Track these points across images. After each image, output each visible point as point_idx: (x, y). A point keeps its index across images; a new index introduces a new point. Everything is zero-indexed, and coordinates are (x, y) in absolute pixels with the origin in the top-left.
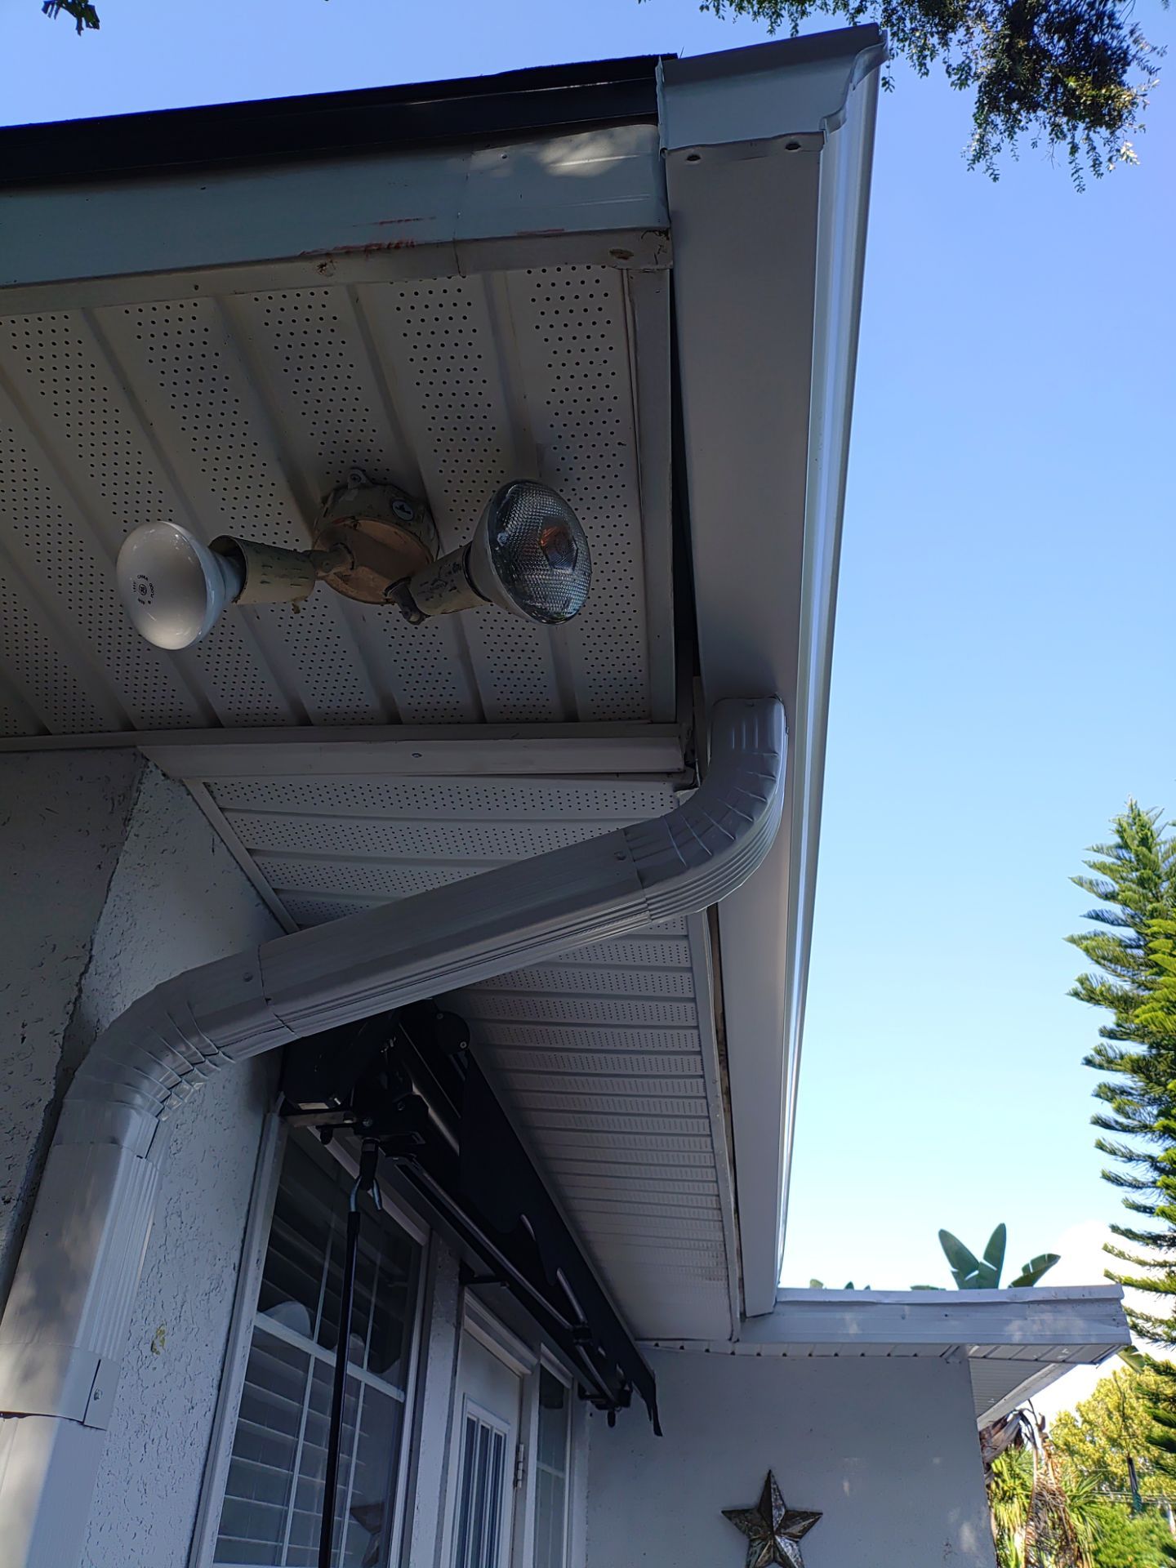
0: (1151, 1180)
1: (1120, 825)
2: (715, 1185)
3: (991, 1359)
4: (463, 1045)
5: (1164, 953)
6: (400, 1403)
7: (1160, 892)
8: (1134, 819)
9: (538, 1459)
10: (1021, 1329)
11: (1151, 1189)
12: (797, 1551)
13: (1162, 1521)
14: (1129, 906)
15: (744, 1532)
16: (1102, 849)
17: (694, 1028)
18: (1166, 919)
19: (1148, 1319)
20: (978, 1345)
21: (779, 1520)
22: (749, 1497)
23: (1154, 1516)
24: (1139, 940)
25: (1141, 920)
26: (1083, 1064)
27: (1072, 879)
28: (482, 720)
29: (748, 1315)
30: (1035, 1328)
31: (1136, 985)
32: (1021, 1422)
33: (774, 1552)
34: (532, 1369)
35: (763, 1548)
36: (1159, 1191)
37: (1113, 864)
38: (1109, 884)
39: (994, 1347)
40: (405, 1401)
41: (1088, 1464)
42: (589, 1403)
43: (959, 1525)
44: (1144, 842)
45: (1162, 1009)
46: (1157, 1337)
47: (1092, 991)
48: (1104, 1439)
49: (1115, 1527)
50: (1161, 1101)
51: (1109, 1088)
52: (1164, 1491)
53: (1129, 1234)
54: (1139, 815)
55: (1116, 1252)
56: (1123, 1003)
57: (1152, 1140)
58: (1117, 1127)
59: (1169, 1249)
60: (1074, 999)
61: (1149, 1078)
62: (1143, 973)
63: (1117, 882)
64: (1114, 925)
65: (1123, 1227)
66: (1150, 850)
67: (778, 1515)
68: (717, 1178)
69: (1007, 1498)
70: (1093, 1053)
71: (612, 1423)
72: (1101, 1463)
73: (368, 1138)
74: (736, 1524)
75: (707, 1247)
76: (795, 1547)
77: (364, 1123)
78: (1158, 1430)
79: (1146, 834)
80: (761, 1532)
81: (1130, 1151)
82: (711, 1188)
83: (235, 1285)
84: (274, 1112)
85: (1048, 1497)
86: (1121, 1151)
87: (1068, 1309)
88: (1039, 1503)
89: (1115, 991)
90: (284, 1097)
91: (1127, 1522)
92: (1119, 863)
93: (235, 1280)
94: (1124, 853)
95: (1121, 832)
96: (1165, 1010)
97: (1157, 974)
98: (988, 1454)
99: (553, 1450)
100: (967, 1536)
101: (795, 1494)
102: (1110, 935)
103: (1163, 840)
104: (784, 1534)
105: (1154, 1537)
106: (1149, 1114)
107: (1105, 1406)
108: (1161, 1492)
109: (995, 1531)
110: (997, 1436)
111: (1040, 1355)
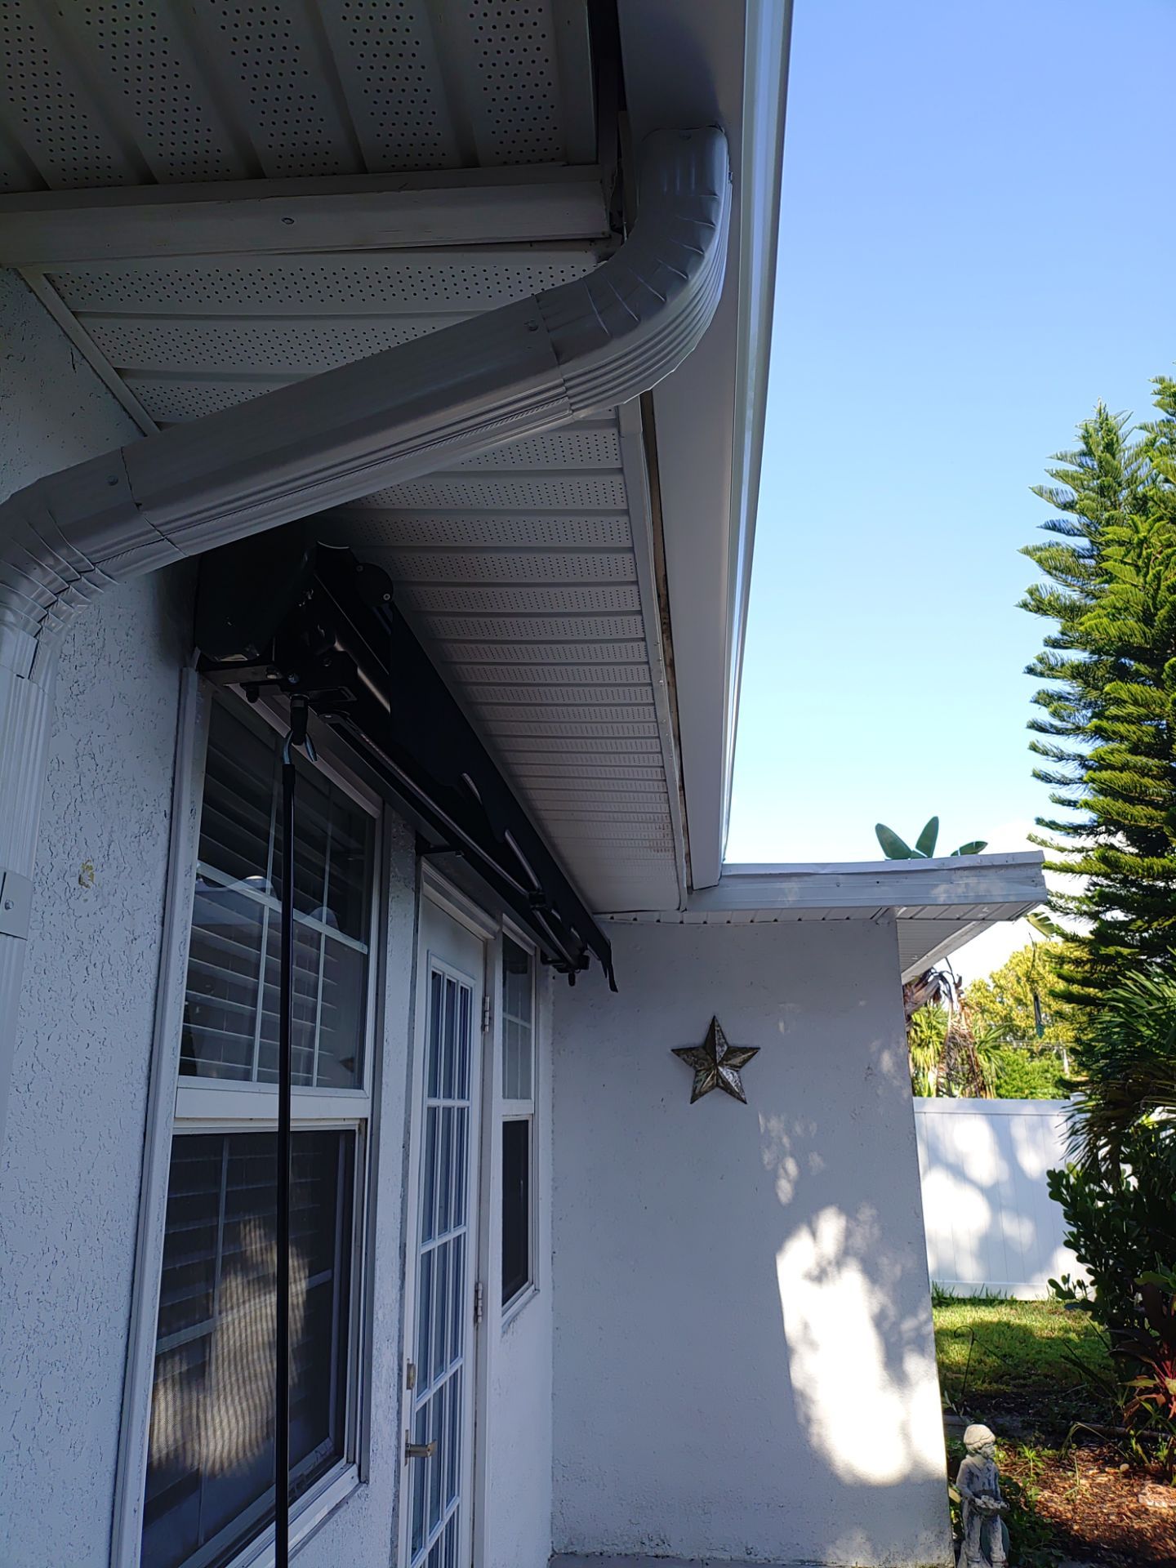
0: (1078, 776)
1: (1087, 431)
2: (660, 755)
3: (917, 919)
4: (387, 597)
5: (1115, 561)
6: (364, 954)
7: (1119, 500)
8: (1101, 424)
9: (504, 1010)
10: (947, 891)
11: (1078, 785)
12: (737, 1078)
13: (1056, 1063)
14: (1086, 515)
15: (691, 1065)
16: (1066, 456)
17: (632, 583)
18: (1122, 526)
19: (1062, 897)
20: (906, 906)
21: (722, 1054)
22: (697, 1038)
23: (1050, 1059)
24: (1093, 550)
25: (1096, 528)
26: (1025, 673)
27: (1032, 489)
28: (363, 169)
29: (695, 888)
30: (960, 890)
31: (1085, 594)
32: (940, 982)
33: (717, 1080)
34: (494, 934)
35: (707, 1077)
36: (1084, 786)
37: (1076, 472)
38: (1069, 492)
39: (921, 907)
40: (369, 952)
41: (995, 1019)
42: (551, 967)
43: (880, 1052)
44: (1110, 447)
45: (1107, 615)
46: (1068, 911)
47: (1041, 601)
48: (1011, 999)
49: (1016, 1068)
50: (1096, 704)
51: (1048, 695)
52: (1060, 1039)
53: (1053, 825)
54: (1107, 419)
55: (1039, 840)
56: (1070, 612)
57: (1084, 740)
58: (1052, 730)
59: (1088, 836)
60: (1023, 610)
61: (1087, 683)
62: (1092, 582)
63: (1077, 491)
64: (1070, 535)
65: (1047, 819)
66: (1114, 456)
67: (721, 1051)
68: (661, 749)
69: (923, 1044)
70: (1036, 661)
71: (572, 982)
72: (1007, 1018)
73: (296, 695)
74: (684, 1059)
75: (654, 819)
76: (735, 1074)
77: (290, 679)
78: (1061, 986)
79: (1112, 439)
80: (706, 1064)
81: (1062, 751)
82: (656, 760)
83: (168, 831)
84: (192, 666)
85: (959, 1040)
86: (1052, 751)
87: (991, 872)
88: (951, 1044)
89: (1063, 600)
90: (200, 652)
91: (1026, 1064)
92: (1082, 471)
93: (168, 826)
94: (1088, 461)
95: (1086, 438)
96: (1111, 617)
97: (1106, 582)
98: (909, 1008)
99: (518, 1003)
100: (887, 1061)
101: (735, 1034)
102: (1064, 546)
103: (1128, 445)
104: (727, 1065)
105: (1049, 1075)
106: (1083, 717)
107: (1015, 974)
108: (1057, 1040)
109: (912, 1070)
110: (918, 993)
111: (962, 914)
